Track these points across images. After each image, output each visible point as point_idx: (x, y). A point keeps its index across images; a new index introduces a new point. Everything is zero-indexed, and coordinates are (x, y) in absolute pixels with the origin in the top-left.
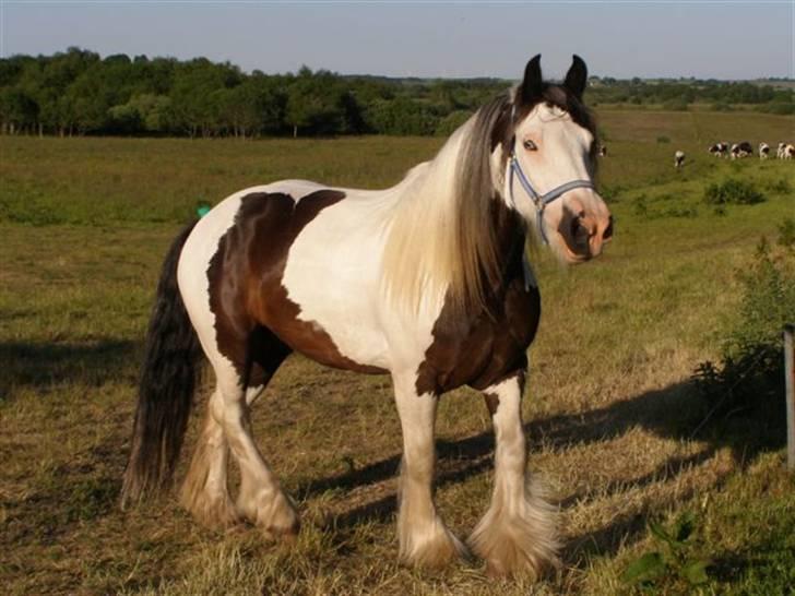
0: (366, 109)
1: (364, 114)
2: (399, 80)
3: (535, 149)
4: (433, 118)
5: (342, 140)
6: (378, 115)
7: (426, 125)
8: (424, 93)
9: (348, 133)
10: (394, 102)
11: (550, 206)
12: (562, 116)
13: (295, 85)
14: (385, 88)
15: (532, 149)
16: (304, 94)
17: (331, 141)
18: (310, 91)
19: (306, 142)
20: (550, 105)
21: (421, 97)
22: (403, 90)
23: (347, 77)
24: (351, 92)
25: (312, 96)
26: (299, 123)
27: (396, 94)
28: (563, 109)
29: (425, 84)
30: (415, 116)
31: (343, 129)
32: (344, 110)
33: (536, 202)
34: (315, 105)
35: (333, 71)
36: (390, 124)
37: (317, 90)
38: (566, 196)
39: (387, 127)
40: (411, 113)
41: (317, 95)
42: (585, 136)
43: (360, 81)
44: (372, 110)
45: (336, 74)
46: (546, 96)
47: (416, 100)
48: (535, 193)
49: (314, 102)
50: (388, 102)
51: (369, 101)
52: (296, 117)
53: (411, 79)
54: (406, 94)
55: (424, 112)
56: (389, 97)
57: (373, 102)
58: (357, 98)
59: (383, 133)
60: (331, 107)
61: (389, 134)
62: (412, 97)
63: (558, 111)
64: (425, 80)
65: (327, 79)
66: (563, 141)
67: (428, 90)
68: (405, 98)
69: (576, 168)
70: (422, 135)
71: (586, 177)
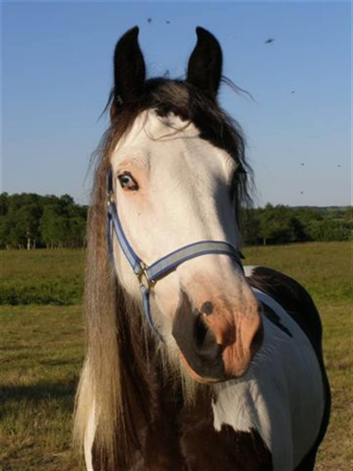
0: (306, 227)
1: (305, 230)
2: (325, 208)
3: (136, 187)
4: (347, 230)
5: (292, 246)
6: (314, 230)
7: (343, 235)
8: (341, 215)
9: (295, 241)
10: (322, 222)
11: (161, 286)
12: (181, 130)
13: (264, 214)
14: (317, 213)
15: (130, 188)
16: (269, 219)
17: (286, 247)
18: (273, 217)
19: (271, 248)
20: (163, 111)
21: (340, 218)
22: (328, 214)
23: (295, 208)
24: (297, 217)
25: (274, 220)
26: (267, 236)
27: (324, 217)
28: (184, 118)
29: (341, 210)
30: (337, 229)
31: (293, 239)
32: (293, 228)
33: (140, 275)
34: (276, 225)
35: (285, 205)
36: (321, 235)
37: (276, 217)
38: (185, 271)
39: (319, 237)
40: (333, 228)
41: (277, 219)
42: (223, 161)
43: (302, 210)
44: (311, 227)
45: (288, 206)
46: (157, 97)
47: (336, 220)
48: (138, 261)
49: (275, 224)
50: (319, 222)
51: (308, 222)
52: (265, 234)
53: (333, 207)
54: (330, 216)
55: (341, 227)
56: (320, 219)
57: (310, 222)
58: (301, 220)
59: (318, 241)
60: (285, 227)
61: (321, 241)
62: (333, 218)
63: (177, 121)
64: (341, 207)
65: (282, 209)
66: (181, 171)
67: (343, 213)
68: (330, 219)
69: (202, 219)
70: (341, 240)
71: (218, 235)
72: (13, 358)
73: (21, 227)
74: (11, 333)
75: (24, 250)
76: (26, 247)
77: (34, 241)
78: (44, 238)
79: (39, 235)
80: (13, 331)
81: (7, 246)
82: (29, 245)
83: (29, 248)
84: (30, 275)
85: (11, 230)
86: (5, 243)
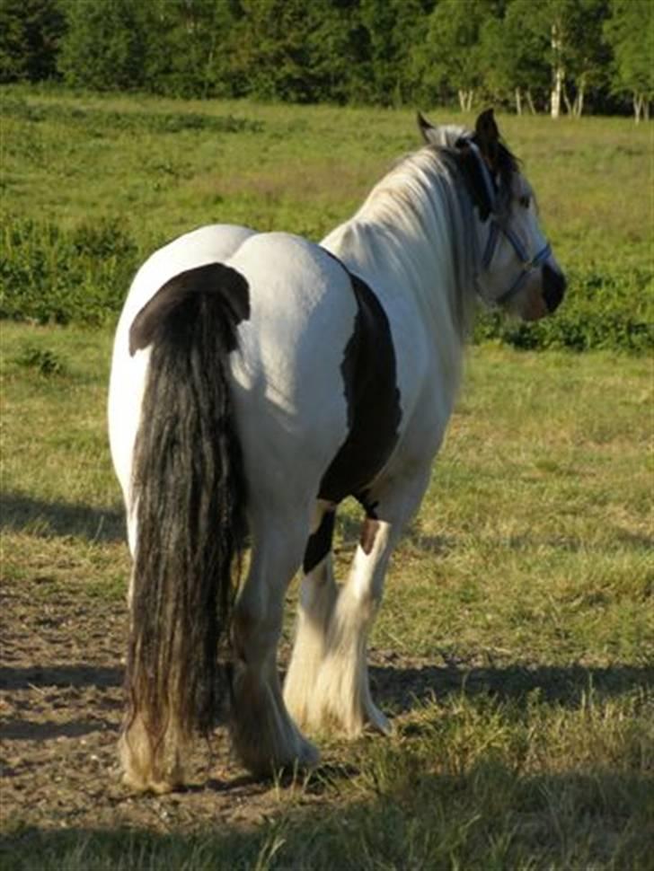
72: (623, 590)
73: (529, 22)
74: (550, 468)
75: (537, 118)
76: (542, 106)
77: (582, 82)
78: (626, 75)
79: (604, 56)
80: (564, 463)
81: (462, 96)
82: (555, 99)
83: (555, 112)
84: (574, 224)
85: (483, 29)
86: (454, 83)
